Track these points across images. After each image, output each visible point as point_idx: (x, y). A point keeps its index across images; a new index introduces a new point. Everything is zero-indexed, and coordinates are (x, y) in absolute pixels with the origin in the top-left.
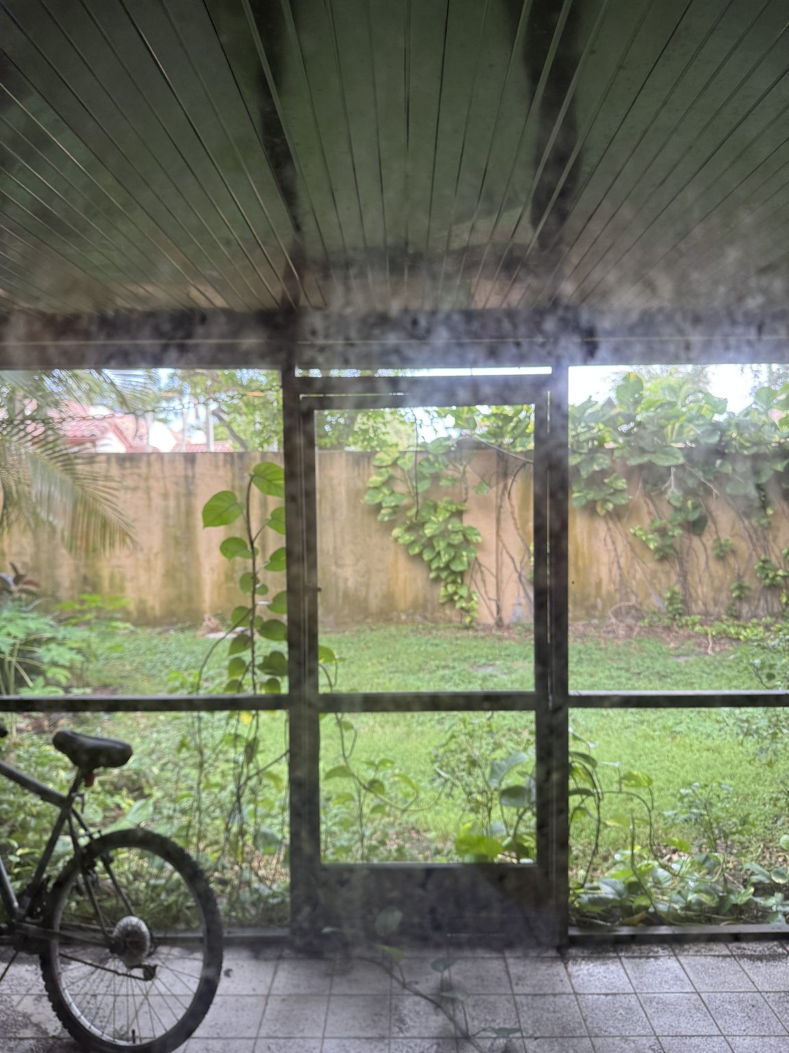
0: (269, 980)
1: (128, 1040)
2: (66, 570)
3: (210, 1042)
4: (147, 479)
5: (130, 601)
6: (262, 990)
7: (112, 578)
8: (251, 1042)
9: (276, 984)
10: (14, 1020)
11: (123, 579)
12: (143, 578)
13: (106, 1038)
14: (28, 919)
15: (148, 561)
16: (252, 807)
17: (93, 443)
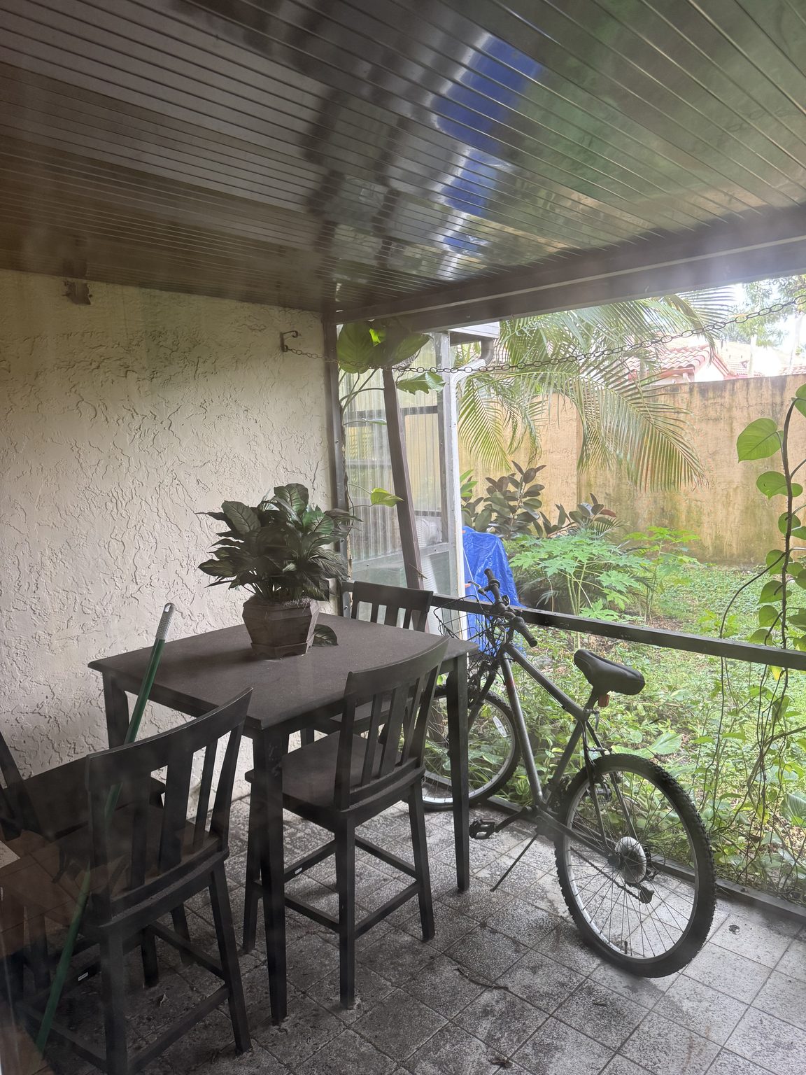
0: (778, 954)
1: (621, 948)
2: (645, 502)
3: (700, 986)
4: (730, 410)
5: (707, 536)
6: (768, 961)
7: (689, 511)
8: (743, 1007)
9: (784, 962)
10: (534, 889)
11: (700, 512)
12: (721, 514)
13: (602, 937)
14: (550, 810)
15: (728, 496)
16: (776, 768)
17: (691, 374)
